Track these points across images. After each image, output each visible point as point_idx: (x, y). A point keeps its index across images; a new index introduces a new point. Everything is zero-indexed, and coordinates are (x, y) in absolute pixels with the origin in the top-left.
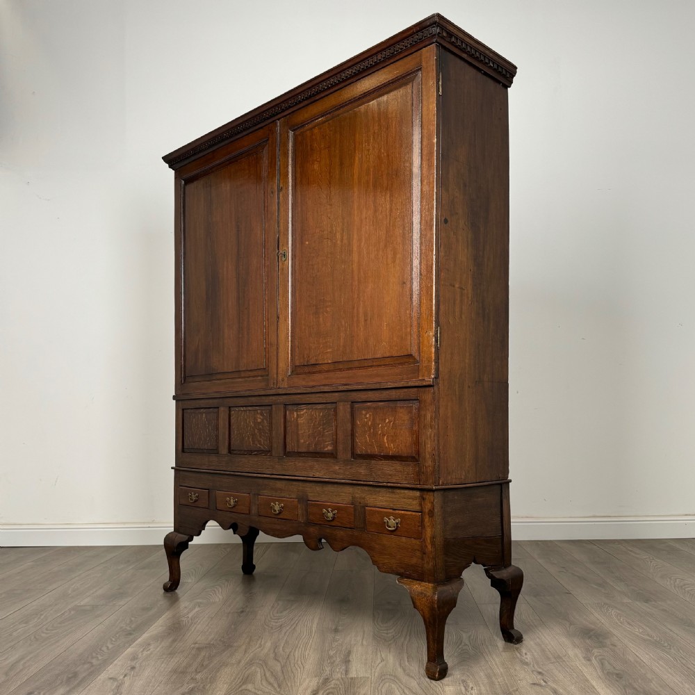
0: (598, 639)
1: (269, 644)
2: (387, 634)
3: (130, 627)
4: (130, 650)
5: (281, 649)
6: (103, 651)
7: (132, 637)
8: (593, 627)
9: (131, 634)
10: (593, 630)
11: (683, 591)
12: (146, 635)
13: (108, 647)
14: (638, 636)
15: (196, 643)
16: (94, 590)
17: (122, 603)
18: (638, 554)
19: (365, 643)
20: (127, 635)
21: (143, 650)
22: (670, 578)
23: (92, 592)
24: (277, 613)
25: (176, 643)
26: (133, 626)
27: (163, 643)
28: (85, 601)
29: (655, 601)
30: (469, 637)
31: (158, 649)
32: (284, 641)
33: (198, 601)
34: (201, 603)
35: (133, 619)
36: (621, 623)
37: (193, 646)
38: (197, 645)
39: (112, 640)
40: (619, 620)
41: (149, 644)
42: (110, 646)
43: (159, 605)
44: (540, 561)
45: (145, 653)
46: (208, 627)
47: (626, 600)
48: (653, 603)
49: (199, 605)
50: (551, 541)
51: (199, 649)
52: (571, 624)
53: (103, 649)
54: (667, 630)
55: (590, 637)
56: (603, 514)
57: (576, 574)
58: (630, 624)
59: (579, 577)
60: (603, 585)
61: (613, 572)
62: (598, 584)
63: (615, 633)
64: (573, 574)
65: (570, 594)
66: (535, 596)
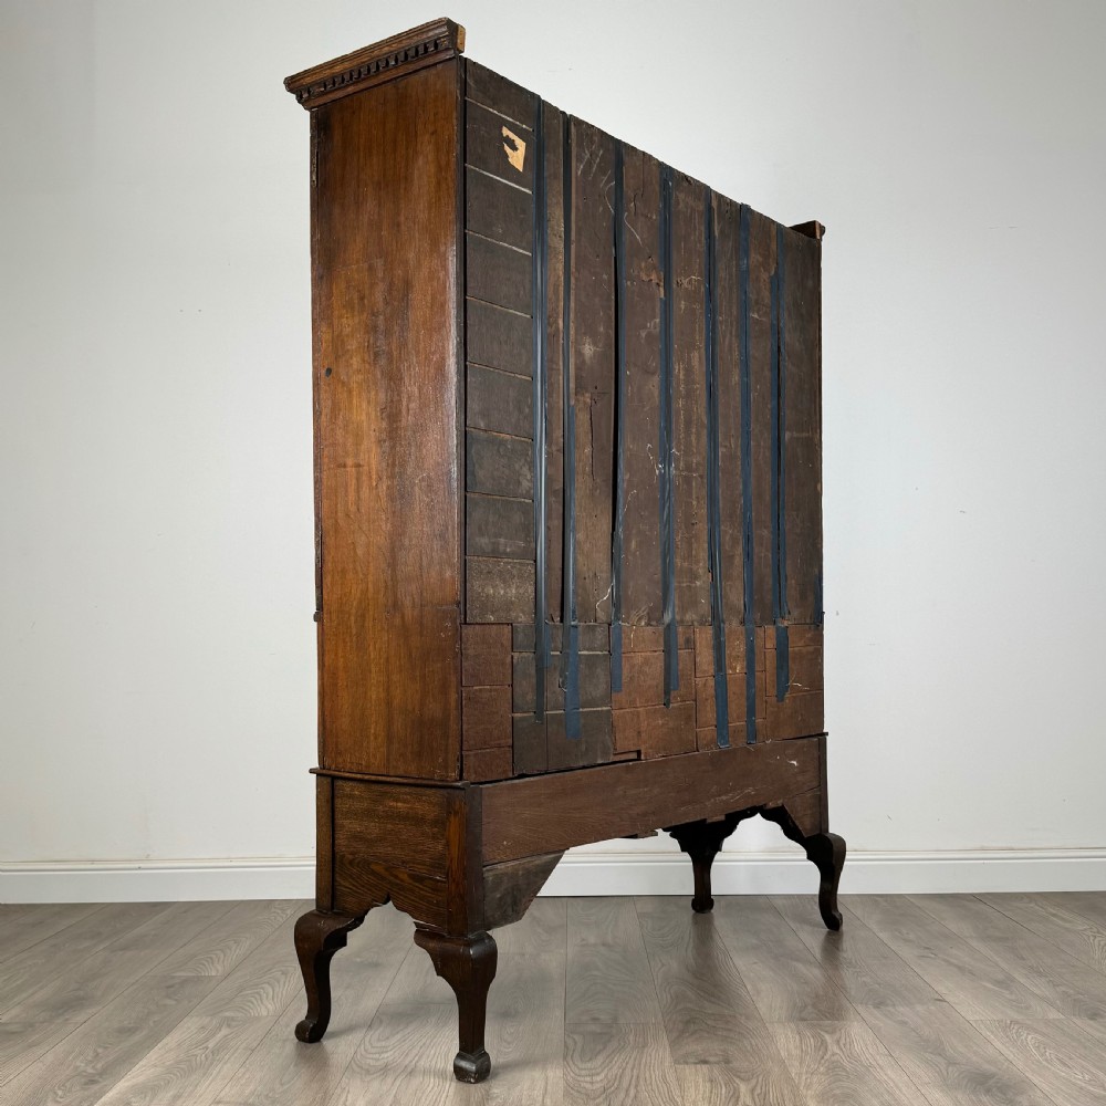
0: (1005, 1094)
2: (592, 1083)
3: (93, 1068)
7: (96, 1087)
8: (992, 1069)
9: (93, 1082)
10: (993, 1075)
12: (121, 1086)
17: (81, 1017)
20: (86, 1084)
23: (25, 995)
24: (379, 1040)
26: (99, 1066)
30: (753, 1091)
32: (391, 1098)
33: (228, 1014)
34: (233, 1019)
35: (100, 1050)
36: (1045, 1059)
39: (57, 1095)
40: (1043, 1056)
43: (151, 1023)
44: (882, 935)
46: (243, 1070)
47: (1053, 1015)
49: (228, 1022)
50: (901, 896)
52: (949, 1064)
55: (988, 1091)
56: (999, 845)
57: (952, 960)
58: (1065, 1064)
59: (959, 968)
60: (1006, 983)
61: (1023, 959)
62: (999, 983)
63: (1036, 1081)
64: (947, 962)
65: (945, 1001)
66: (877, 1006)
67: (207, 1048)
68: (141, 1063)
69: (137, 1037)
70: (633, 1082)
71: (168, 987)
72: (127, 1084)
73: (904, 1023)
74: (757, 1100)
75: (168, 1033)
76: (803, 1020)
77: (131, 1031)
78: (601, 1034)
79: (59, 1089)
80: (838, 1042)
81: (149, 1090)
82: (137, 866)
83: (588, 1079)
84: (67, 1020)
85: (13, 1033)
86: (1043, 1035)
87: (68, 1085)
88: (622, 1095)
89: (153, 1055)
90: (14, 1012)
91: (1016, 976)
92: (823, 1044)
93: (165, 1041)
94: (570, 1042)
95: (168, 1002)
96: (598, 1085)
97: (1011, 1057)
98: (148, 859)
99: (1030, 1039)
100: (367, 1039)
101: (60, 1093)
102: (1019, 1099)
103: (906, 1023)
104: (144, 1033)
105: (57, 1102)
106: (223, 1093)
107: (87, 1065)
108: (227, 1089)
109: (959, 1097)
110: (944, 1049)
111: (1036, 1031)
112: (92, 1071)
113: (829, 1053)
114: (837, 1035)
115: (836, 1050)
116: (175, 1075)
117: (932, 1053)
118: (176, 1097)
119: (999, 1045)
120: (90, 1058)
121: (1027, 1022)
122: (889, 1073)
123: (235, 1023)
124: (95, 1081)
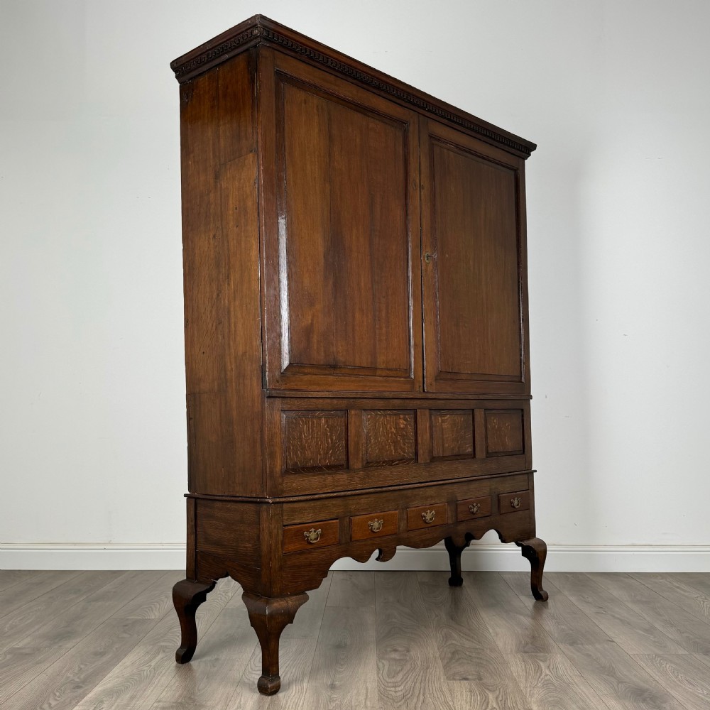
2: (396, 692)
3: (78, 678)
7: (80, 691)
9: (78, 687)
12: (97, 690)
13: (50, 704)
14: (702, 699)
15: (159, 702)
16: (37, 627)
17: (69, 645)
18: (687, 592)
20: (74, 688)
23: (33, 630)
25: (134, 702)
26: (82, 677)
27: (119, 701)
28: (23, 642)
30: (497, 698)
33: (163, 644)
34: (166, 647)
35: (82, 666)
37: (156, 704)
38: (161, 704)
39: (55, 694)
40: (676, 678)
41: (102, 702)
42: (53, 703)
43: (114, 649)
44: (572, 598)
47: (681, 651)
49: (164, 649)
50: (582, 574)
52: (619, 682)
53: (43, 707)
55: (644, 700)
56: (644, 543)
57: (616, 616)
58: (692, 684)
59: (621, 620)
60: (650, 630)
61: (660, 615)
62: (646, 631)
63: (674, 694)
64: (613, 616)
65: (614, 642)
66: (572, 644)
67: (151, 666)
68: (108, 675)
69: (105, 659)
70: (422, 692)
71: (126, 626)
72: (100, 689)
73: (589, 656)
74: (500, 704)
75: (125, 655)
76: (525, 652)
77: (102, 654)
78: (400, 660)
79: (57, 691)
80: (548, 667)
81: (114, 693)
82: (103, 547)
83: (393, 689)
84: (60, 646)
85: (26, 654)
86: (676, 664)
87: (63, 689)
88: (415, 700)
89: (116, 670)
90: (26, 641)
91: (656, 625)
92: (539, 669)
93: (123, 661)
94: (381, 665)
95: (125, 635)
96: (400, 693)
97: (657, 678)
98: (110, 543)
99: (668, 666)
100: (252, 661)
101: (58, 694)
102: (664, 705)
103: (590, 655)
104: (110, 656)
105: (56, 700)
106: (162, 696)
107: (74, 676)
108: (164, 693)
109: (626, 704)
110: (615, 673)
111: (671, 662)
112: (78, 680)
113: (544, 674)
114: (548, 662)
115: (548, 672)
116: (131, 683)
117: (608, 675)
118: (132, 698)
119: (648, 670)
120: (76, 671)
121: (665, 656)
122: (582, 687)
123: (167, 650)
124: (80, 686)
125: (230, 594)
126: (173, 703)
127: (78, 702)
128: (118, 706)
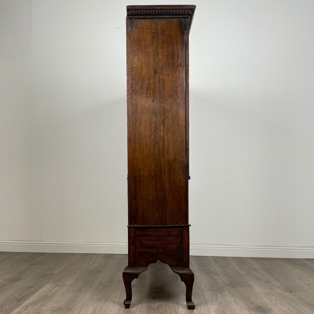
0: (264, 312)
1: (91, 309)
2: (154, 306)
4: (17, 310)
5: (97, 312)
6: (3, 310)
7: (20, 302)
8: (262, 305)
9: (19, 301)
10: (262, 307)
11: (310, 287)
12: (27, 302)
13: (6, 308)
15: (53, 307)
16: (5, 275)
17: (18, 283)
18: (287, 266)
19: (142, 310)
20: (17, 301)
21: (24, 310)
22: (303, 280)
23: (4, 277)
24: (98, 292)
26: (21, 297)
27: (35, 307)
29: (295, 292)
31: (33, 310)
32: (100, 308)
33: (58, 283)
34: (59, 285)
35: (22, 292)
36: (277, 303)
37: (51, 309)
38: (53, 309)
39: (9, 304)
41: (28, 307)
42: (7, 307)
43: (37, 285)
44: (236, 268)
45: (26, 312)
46: (60, 299)
47: (280, 291)
48: (294, 293)
49: (58, 286)
50: (243, 258)
51: (54, 311)
52: (251, 304)
54: (301, 309)
55: (260, 311)
56: (270, 245)
57: (255, 276)
58: (282, 305)
60: (268, 282)
61: (273, 276)
62: (266, 282)
63: (273, 309)
64: (253, 276)
65: (251, 286)
66: (233, 287)
67: (51, 292)
68: (33, 296)
69: (33, 289)
70: (165, 306)
71: (44, 276)
72: (28, 302)
73: (240, 292)
74: (198, 312)
75: (42, 288)
76: (213, 290)
77: (31, 287)
78: (158, 292)
80: (221, 297)
81: (34, 303)
82: (38, 242)
84: (14, 284)
87: (12, 301)
88: (162, 309)
89: (37, 294)
91: (271, 280)
92: (217, 298)
93: (40, 290)
95: (43, 280)
96: (156, 306)
97: (267, 302)
98: (41, 241)
99: (273, 297)
100: (95, 291)
101: (10, 303)
104: (35, 288)
105: (9, 306)
107: (18, 296)
108: (55, 304)
109: (252, 313)
110: (250, 300)
111: (275, 295)
112: (19, 298)
113: (219, 299)
114: (221, 295)
115: (221, 299)
116: (42, 300)
117: (246, 300)
118: (41, 306)
119: (265, 299)
120: (19, 294)
121: (273, 293)
122: (234, 305)
123: (60, 286)
124: (20, 301)
125: (90, 264)
126: (59, 308)
127: (18, 307)
128: (35, 309)
